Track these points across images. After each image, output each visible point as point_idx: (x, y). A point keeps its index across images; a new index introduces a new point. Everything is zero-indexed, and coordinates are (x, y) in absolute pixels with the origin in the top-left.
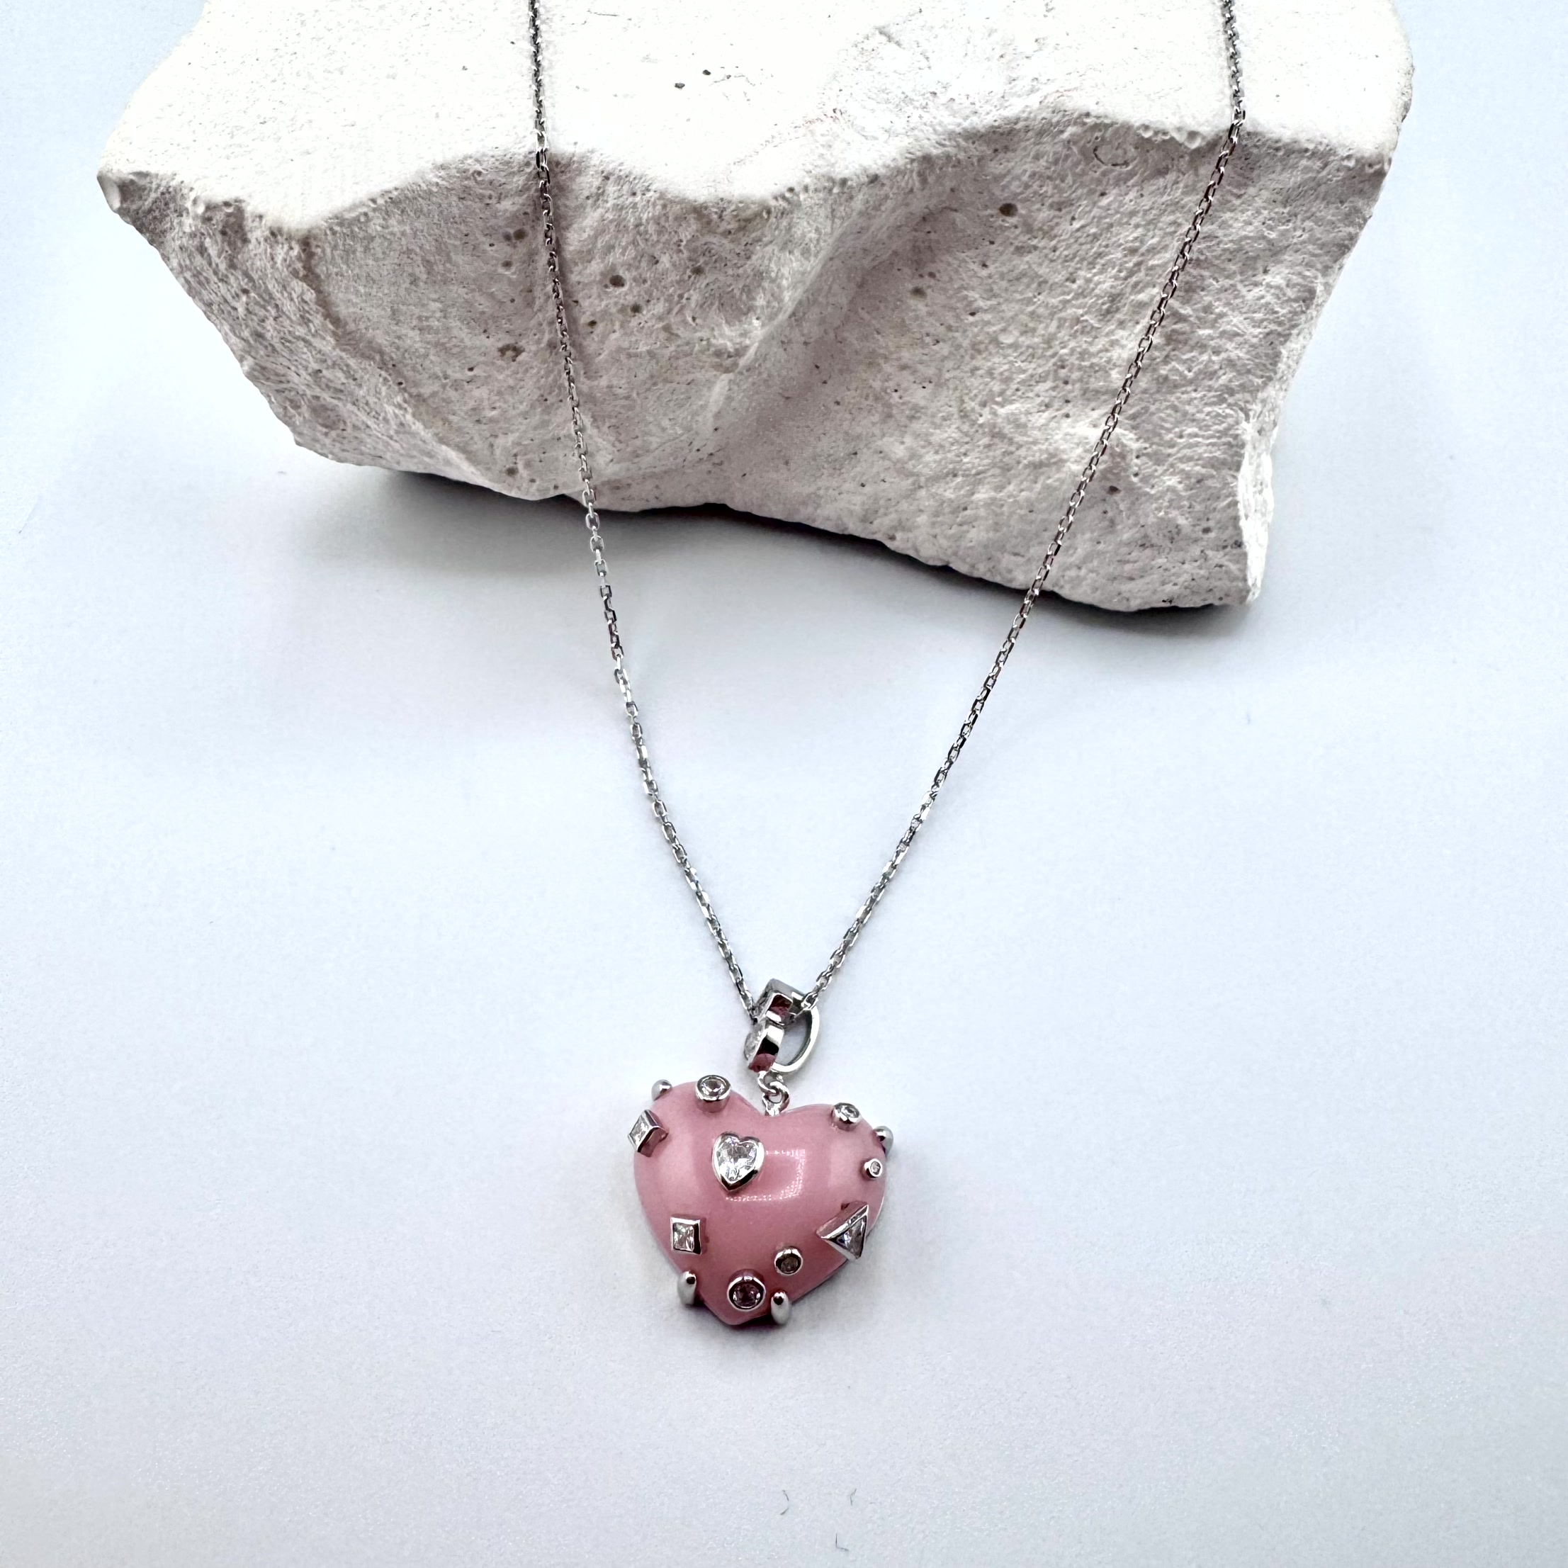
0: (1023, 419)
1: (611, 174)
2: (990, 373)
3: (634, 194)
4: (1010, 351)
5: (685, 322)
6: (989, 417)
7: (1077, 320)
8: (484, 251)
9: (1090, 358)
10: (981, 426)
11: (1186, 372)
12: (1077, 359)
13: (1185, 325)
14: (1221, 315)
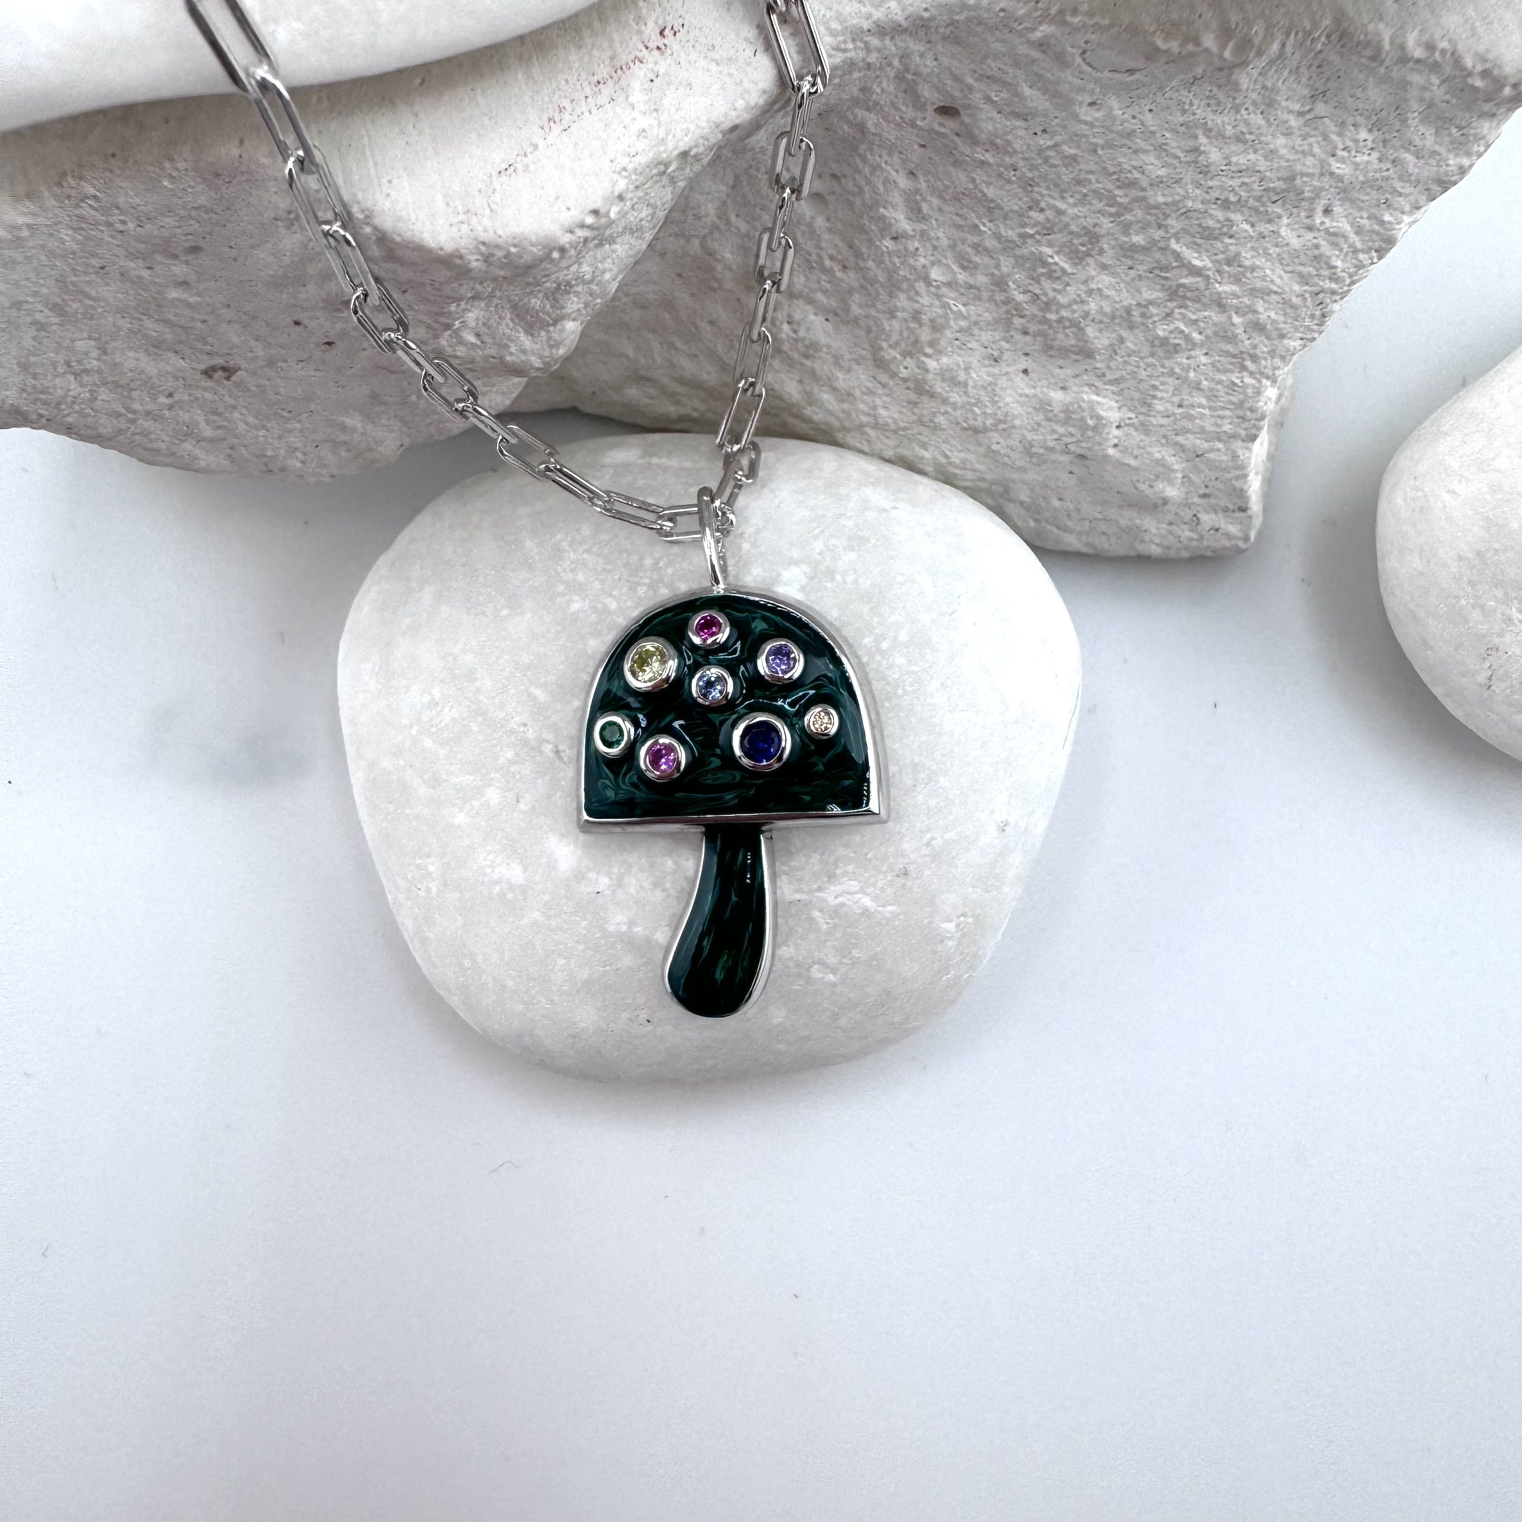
0: (962, 377)
2: (916, 316)
4: (944, 290)
6: (916, 370)
7: (1044, 264)
9: (1057, 312)
10: (905, 380)
11: (1196, 336)
12: (1041, 310)
13: (1199, 279)
14: (1253, 269)
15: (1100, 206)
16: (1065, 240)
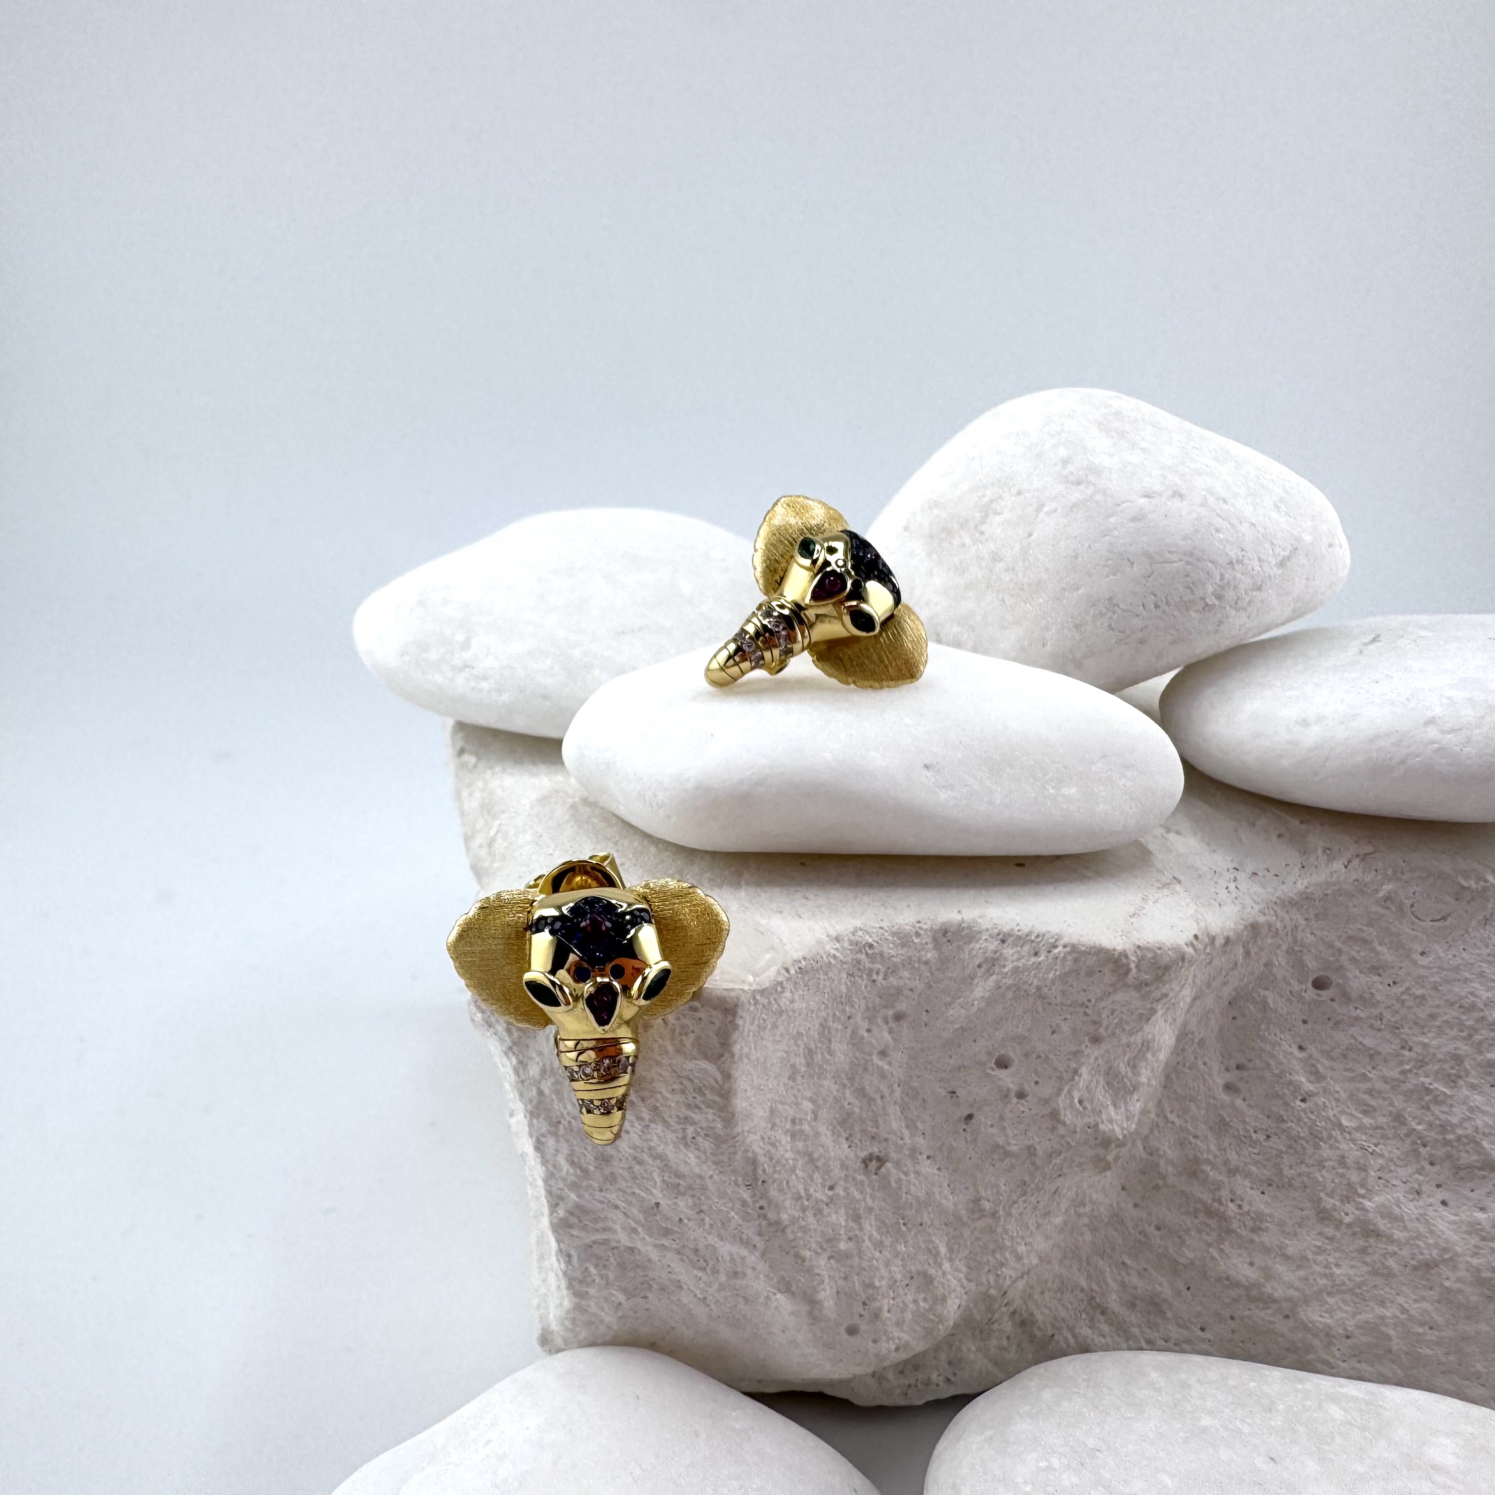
1: (1009, 935)
3: (1036, 954)
5: (1071, 1105)
8: (862, 1038)
10: (1349, 1226)
12: (1439, 1133)
15: (1454, 1033)
16: (1436, 1068)
